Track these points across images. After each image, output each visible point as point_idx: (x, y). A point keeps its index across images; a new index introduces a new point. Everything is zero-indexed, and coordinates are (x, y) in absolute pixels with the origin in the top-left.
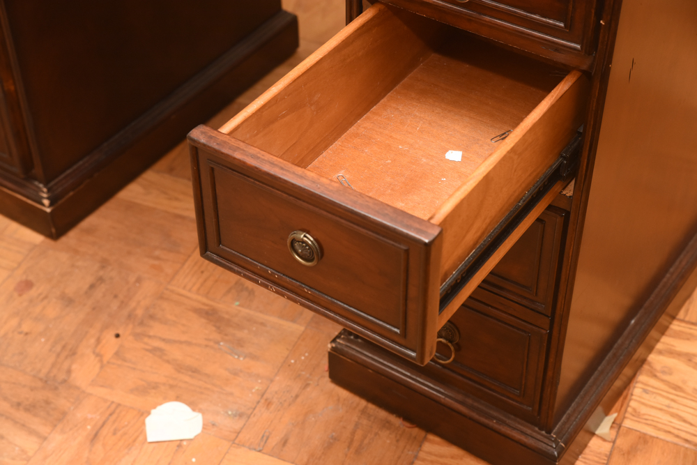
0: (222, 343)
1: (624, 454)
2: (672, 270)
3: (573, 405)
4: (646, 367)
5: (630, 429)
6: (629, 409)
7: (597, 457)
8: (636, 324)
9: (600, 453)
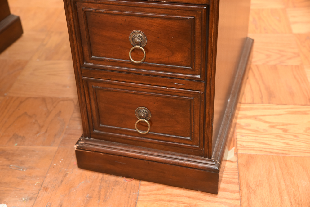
0: (11, 166)
1: (244, 166)
3: (217, 142)
5: (242, 155)
6: (238, 145)
7: (232, 170)
8: (230, 102)
9: (233, 168)
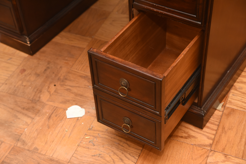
0: (90, 86)
1: (226, 115)
2: (241, 54)
3: (209, 99)
4: (233, 87)
5: (228, 108)
6: (228, 101)
7: (217, 116)
8: (229, 72)
9: (218, 115)
